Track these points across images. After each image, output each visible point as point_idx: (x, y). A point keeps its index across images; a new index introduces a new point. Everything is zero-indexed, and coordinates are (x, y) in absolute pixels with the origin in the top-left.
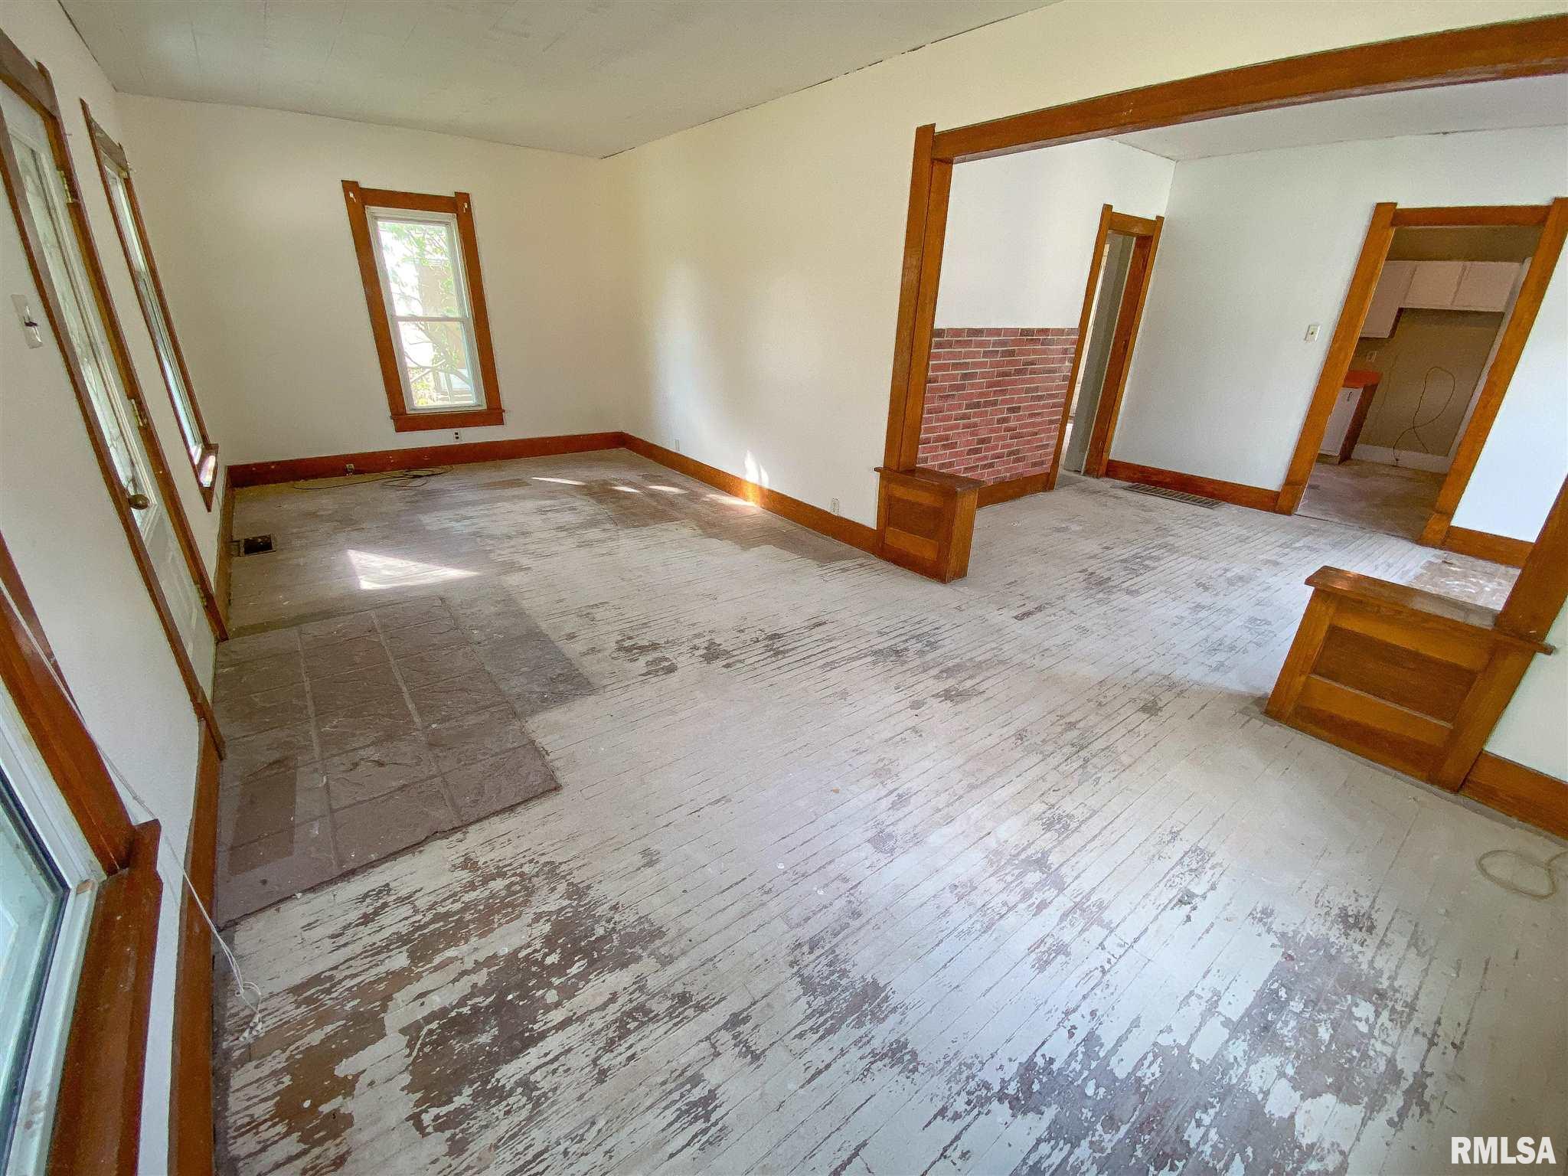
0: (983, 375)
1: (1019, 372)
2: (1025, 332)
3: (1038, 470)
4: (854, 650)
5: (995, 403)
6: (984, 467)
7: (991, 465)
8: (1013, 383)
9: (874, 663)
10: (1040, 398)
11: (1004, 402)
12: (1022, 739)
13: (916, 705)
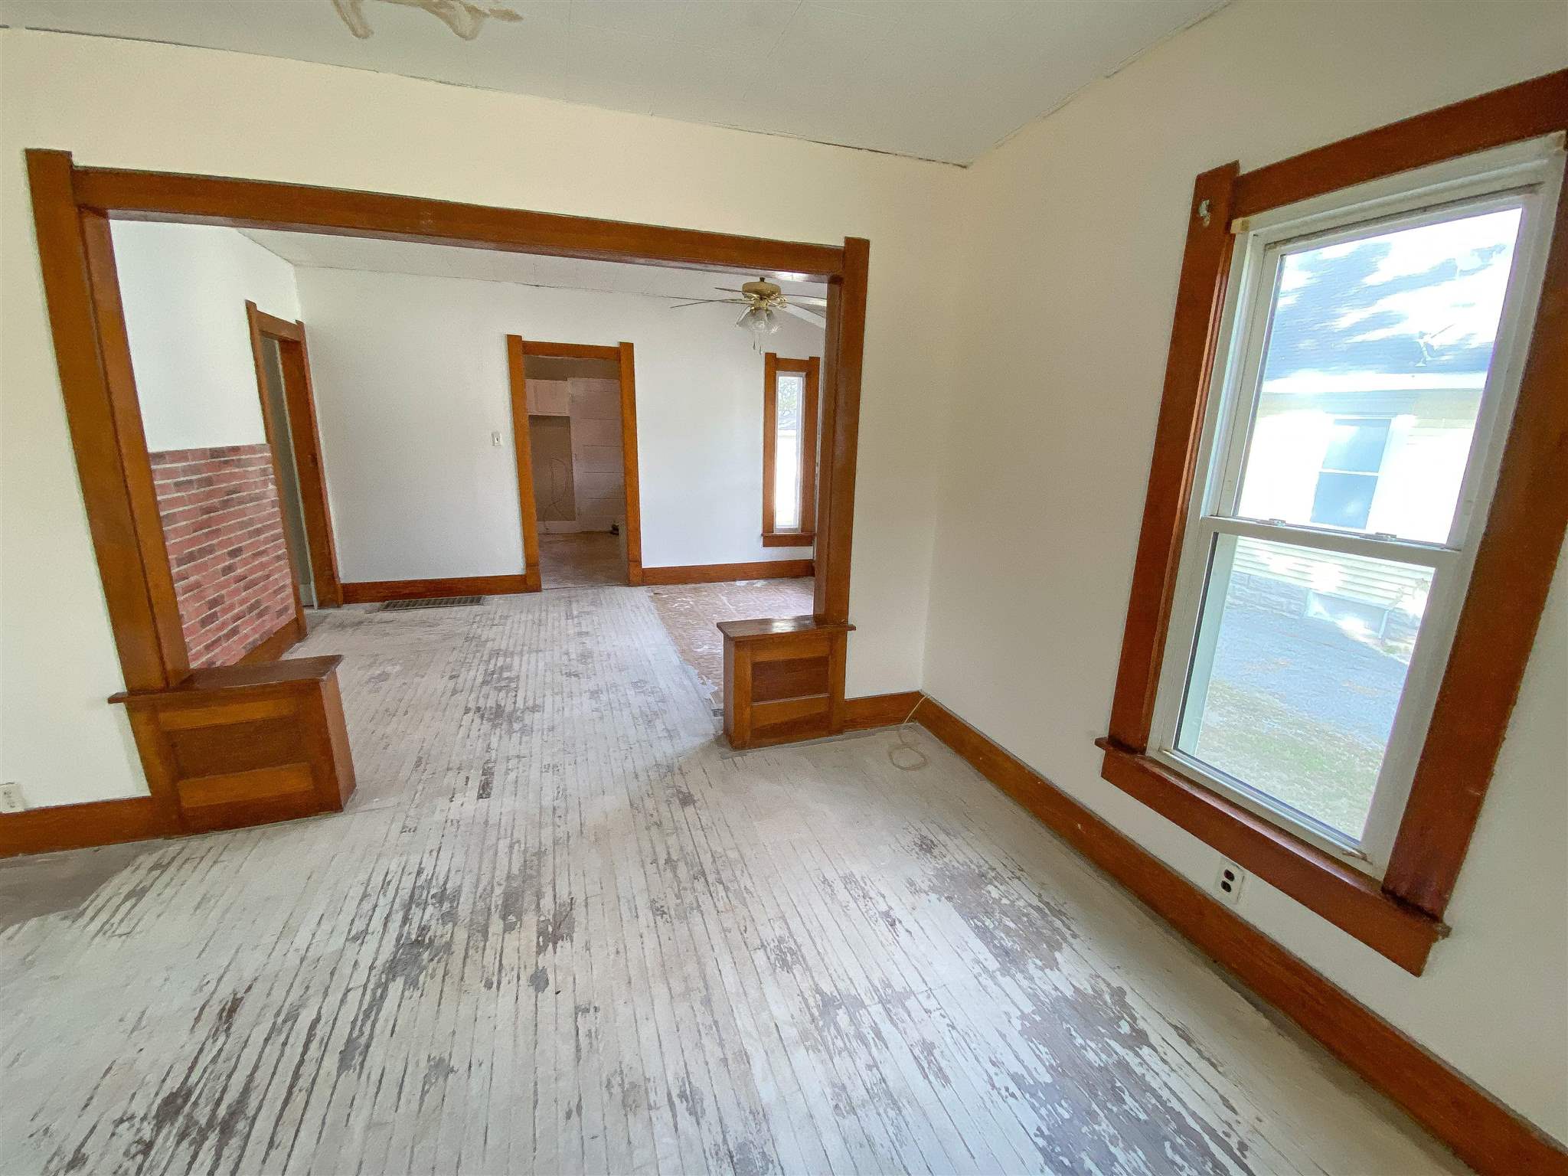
0: (185, 515)
1: (226, 504)
2: (216, 453)
3: (284, 620)
4: (354, 997)
5: (210, 550)
6: (228, 636)
7: (234, 632)
8: (222, 519)
9: (412, 983)
10: (258, 532)
11: (221, 545)
12: (664, 913)
13: (539, 981)
